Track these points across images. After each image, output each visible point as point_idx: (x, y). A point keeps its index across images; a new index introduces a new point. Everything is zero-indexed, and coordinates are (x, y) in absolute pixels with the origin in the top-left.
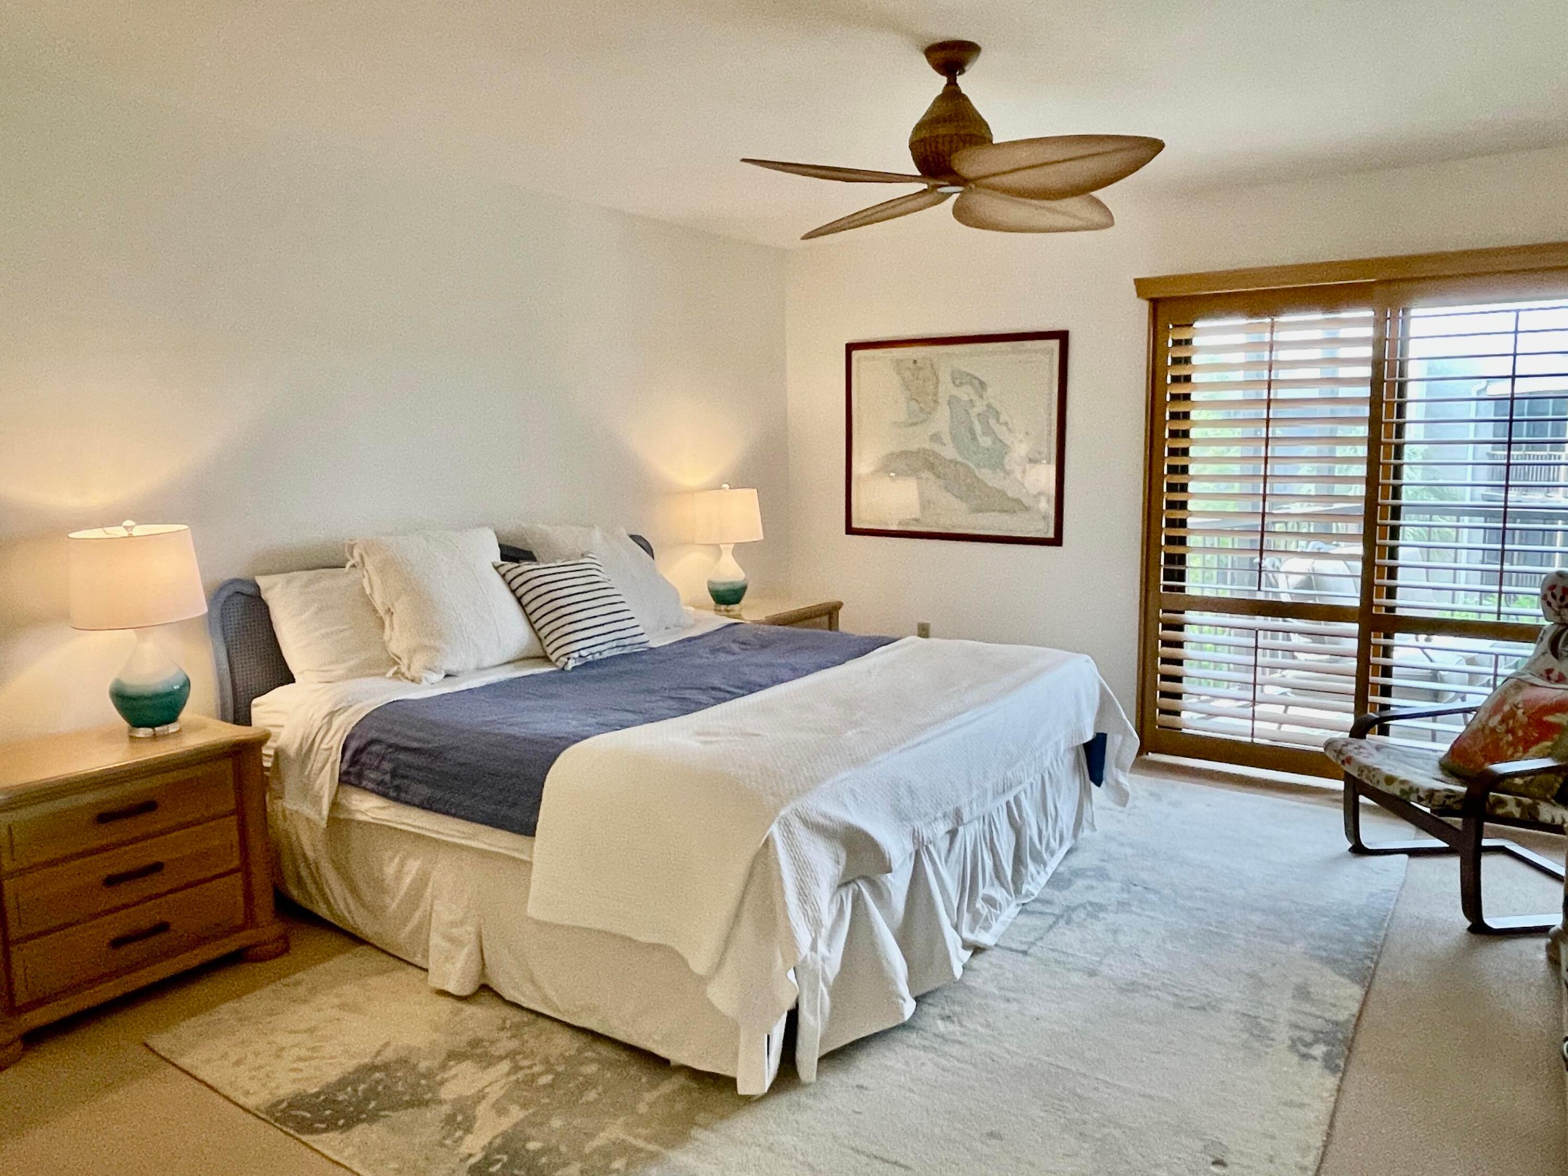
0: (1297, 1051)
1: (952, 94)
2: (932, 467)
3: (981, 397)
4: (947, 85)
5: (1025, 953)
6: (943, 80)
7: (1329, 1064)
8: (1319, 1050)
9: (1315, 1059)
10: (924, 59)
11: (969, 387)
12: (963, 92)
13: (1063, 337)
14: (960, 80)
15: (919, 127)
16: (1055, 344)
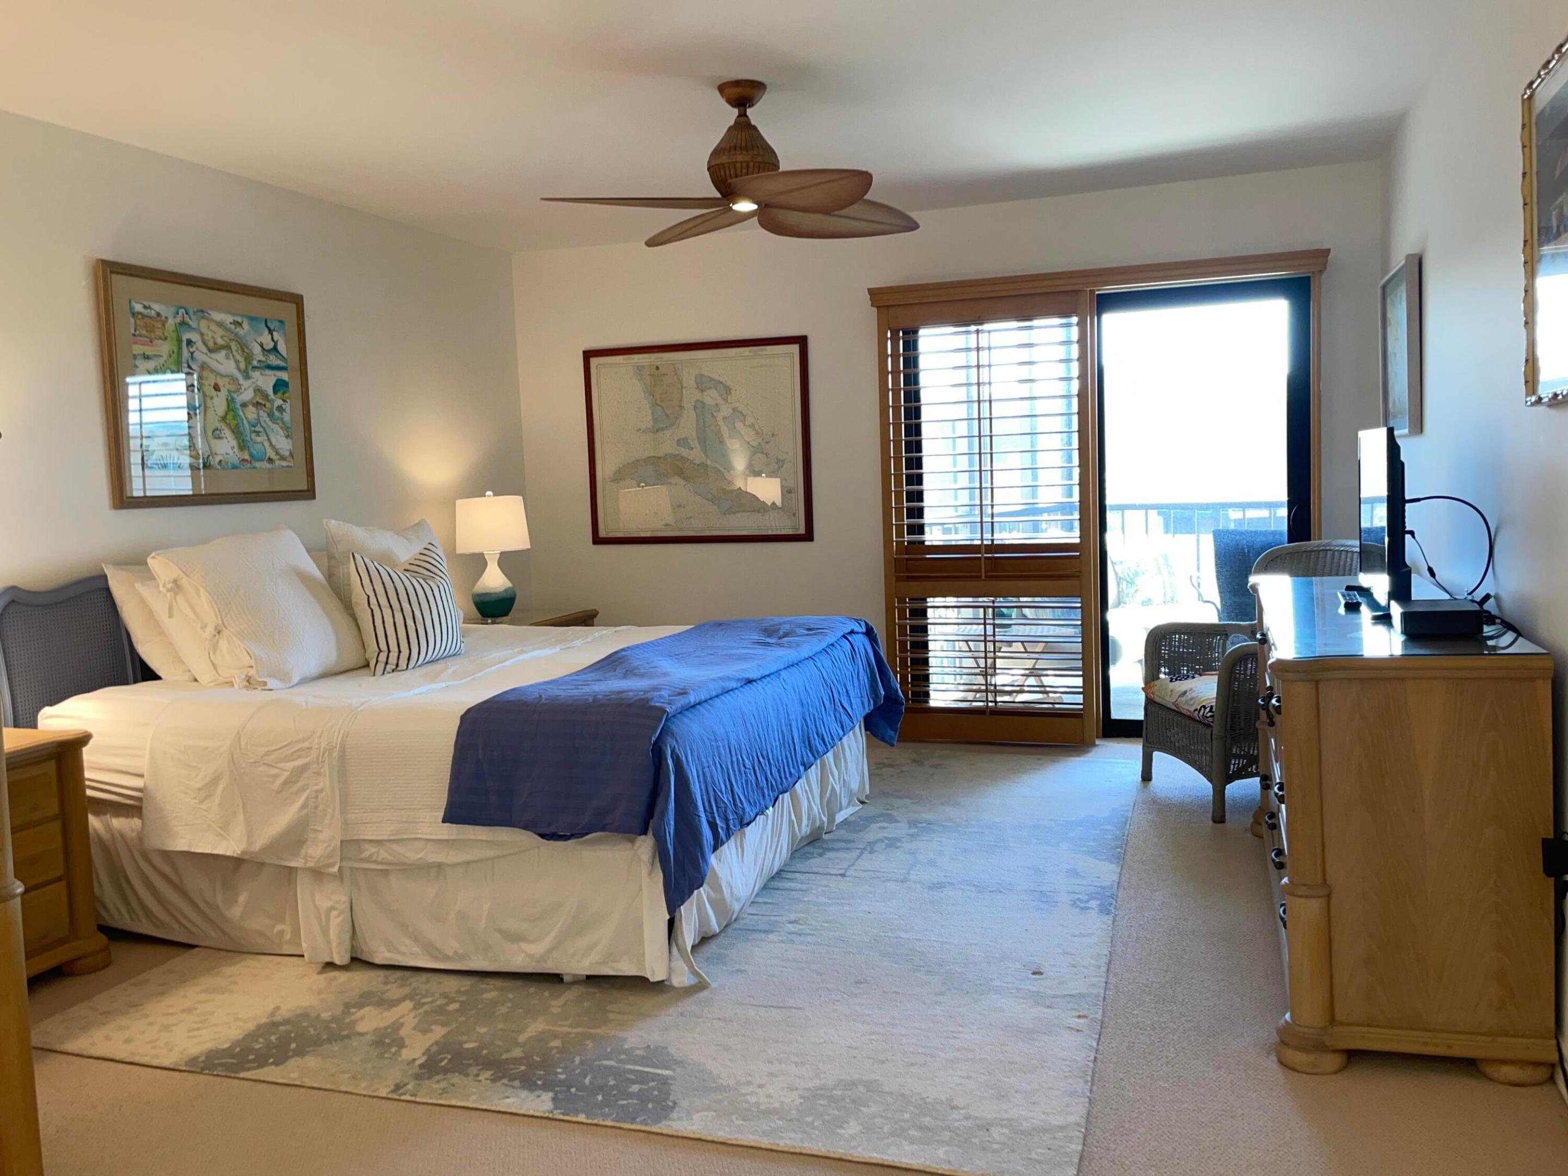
0: (1077, 907)
1: (743, 126)
2: (680, 473)
3: (726, 400)
4: (738, 117)
5: (843, 875)
6: (735, 112)
7: (1104, 910)
8: (1094, 904)
9: (1092, 909)
10: (717, 93)
11: (714, 391)
12: (753, 123)
13: (802, 341)
14: (749, 112)
15: (717, 152)
16: (795, 349)
